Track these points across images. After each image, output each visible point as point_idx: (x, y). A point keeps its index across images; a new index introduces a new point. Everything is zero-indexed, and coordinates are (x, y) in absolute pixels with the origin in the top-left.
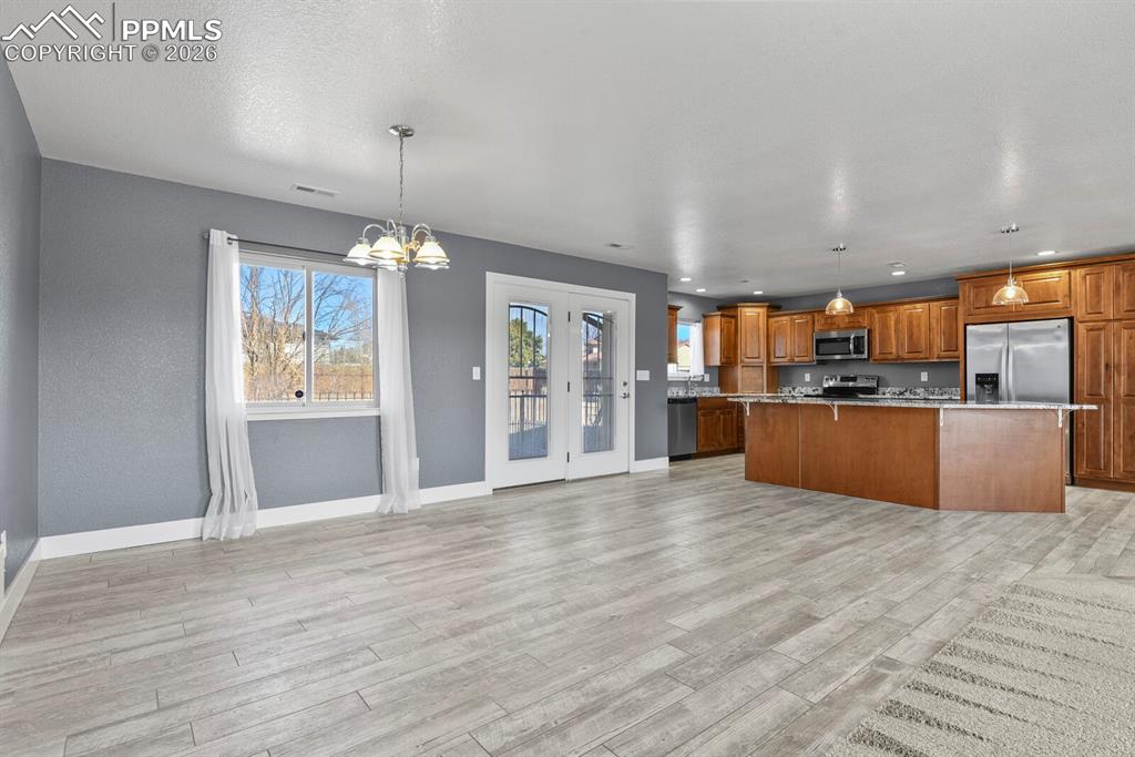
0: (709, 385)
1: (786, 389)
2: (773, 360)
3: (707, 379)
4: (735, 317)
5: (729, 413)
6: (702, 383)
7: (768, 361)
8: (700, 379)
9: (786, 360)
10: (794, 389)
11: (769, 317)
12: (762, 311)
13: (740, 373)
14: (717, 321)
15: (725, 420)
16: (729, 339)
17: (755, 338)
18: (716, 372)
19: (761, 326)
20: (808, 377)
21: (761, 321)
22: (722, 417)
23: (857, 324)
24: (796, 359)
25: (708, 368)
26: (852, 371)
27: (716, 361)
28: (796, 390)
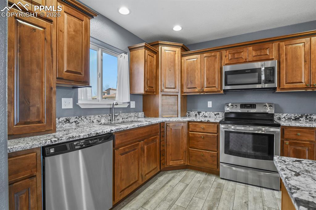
0: (135, 110)
1: (193, 113)
2: (185, 90)
3: (133, 105)
4: (156, 53)
5: (153, 140)
6: (128, 110)
7: (182, 92)
8: (126, 106)
9: (197, 90)
10: (199, 113)
11: (182, 56)
12: (178, 50)
13: (160, 101)
14: (141, 53)
15: (149, 149)
16: (151, 71)
17: (172, 71)
18: (141, 99)
19: (177, 62)
20: (210, 104)
21: (177, 58)
22: (145, 147)
23: (263, 57)
24: (205, 89)
25: (133, 96)
26: (249, 99)
27: (141, 89)
28: (201, 114)
